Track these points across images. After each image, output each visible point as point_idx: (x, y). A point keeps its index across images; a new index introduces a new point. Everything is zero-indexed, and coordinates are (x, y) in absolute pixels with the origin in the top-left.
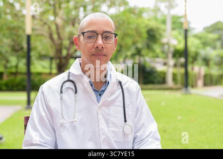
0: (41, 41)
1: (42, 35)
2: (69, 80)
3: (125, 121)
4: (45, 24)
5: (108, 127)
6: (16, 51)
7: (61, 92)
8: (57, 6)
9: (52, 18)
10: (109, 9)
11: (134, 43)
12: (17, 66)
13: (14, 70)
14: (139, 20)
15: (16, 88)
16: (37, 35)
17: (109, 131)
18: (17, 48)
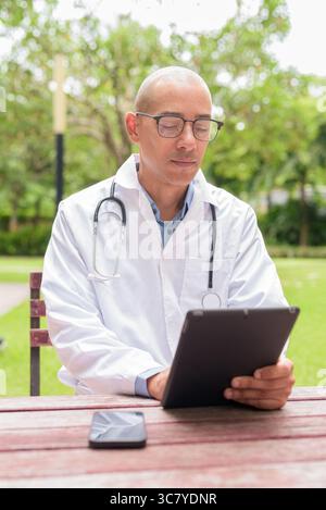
0: (88, 150)
1: (89, 135)
2: (112, 198)
3: (210, 286)
4: (95, 112)
5: (179, 296)
6: (38, 171)
7: (96, 220)
8: (121, 73)
9: (111, 100)
10: (234, 78)
11: (291, 154)
12: (37, 205)
13: (31, 213)
14: (303, 102)
15: (34, 251)
16: (78, 136)
17: (179, 302)
18: (39, 165)
